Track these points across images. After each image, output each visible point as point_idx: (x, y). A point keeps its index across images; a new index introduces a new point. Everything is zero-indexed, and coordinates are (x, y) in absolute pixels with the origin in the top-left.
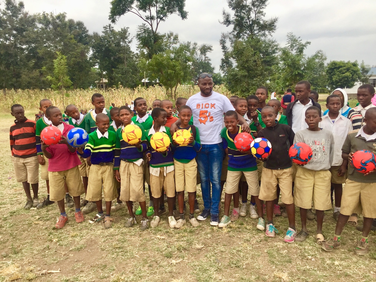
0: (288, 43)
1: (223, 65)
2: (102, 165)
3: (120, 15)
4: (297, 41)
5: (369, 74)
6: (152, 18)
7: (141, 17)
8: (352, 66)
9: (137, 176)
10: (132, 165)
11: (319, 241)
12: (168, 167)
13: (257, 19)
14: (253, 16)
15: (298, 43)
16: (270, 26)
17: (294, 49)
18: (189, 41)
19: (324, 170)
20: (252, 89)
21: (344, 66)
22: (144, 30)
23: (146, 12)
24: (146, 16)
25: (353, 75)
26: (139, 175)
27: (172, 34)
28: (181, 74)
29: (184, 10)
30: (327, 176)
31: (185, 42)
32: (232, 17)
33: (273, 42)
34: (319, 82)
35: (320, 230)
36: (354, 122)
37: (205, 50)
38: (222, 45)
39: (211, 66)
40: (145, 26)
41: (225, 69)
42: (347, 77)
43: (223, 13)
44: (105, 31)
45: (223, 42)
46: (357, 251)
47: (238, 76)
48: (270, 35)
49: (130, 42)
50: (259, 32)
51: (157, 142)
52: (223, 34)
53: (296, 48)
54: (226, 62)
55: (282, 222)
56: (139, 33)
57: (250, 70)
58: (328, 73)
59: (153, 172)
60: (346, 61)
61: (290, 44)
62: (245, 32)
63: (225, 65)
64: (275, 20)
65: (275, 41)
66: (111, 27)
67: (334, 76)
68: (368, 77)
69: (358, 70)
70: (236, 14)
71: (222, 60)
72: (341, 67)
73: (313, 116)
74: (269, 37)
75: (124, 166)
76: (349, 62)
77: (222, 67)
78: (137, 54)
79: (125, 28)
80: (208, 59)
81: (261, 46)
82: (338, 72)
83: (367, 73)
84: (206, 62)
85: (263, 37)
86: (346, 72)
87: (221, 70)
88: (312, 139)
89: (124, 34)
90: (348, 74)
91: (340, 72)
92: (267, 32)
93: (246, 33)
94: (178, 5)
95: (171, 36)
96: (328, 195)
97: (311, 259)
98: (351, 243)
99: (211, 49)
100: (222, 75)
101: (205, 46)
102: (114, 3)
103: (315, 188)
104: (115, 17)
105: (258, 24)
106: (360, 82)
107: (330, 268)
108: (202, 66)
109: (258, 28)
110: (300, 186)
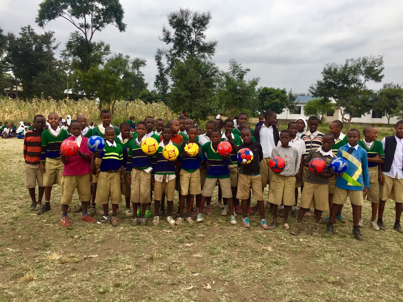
0: (231, 69)
1: (157, 82)
2: (110, 172)
3: (50, 19)
4: (238, 67)
5: (296, 101)
6: (86, 26)
7: (74, 24)
8: (281, 93)
9: (146, 181)
10: (142, 172)
11: (286, 228)
12: (170, 175)
13: (197, 40)
14: (193, 36)
15: (239, 70)
16: (209, 49)
17: (236, 75)
18: (121, 53)
19: (291, 176)
20: (195, 110)
21: (274, 93)
22: (76, 38)
23: (78, 19)
24: (80, 24)
25: (282, 102)
26: (148, 181)
27: (102, 44)
28: (121, 89)
29: (122, 21)
30: (293, 180)
31: (117, 54)
32: (173, 36)
33: (212, 65)
34: (250, 106)
35: (286, 221)
36: (306, 143)
37: (138, 64)
38: (157, 61)
39: (144, 82)
40: (78, 34)
41: (159, 86)
42: (277, 103)
43: (163, 30)
44: (22, 33)
45: (158, 58)
46: (313, 233)
47: (181, 96)
48: (210, 57)
49: (54, 48)
50: (199, 53)
51: (170, 153)
52: (159, 50)
53: (237, 74)
54: (161, 79)
55: (256, 218)
56: (70, 41)
57: (193, 91)
58: (260, 98)
59: (158, 179)
60: (276, 88)
61: (232, 70)
62: (184, 51)
63: (160, 82)
64: (215, 44)
65: (213, 64)
66: (30, 29)
67: (266, 101)
68: (294, 104)
69: (286, 97)
70: (177, 33)
71: (157, 76)
72: (271, 93)
73: (286, 137)
74: (209, 59)
75: (136, 173)
76: (278, 89)
77: (156, 84)
78: (60, 61)
79: (50, 33)
80: (141, 74)
81: (201, 67)
82: (269, 97)
83: (294, 101)
84: (139, 77)
85: (203, 59)
86: (276, 98)
87: (155, 87)
88: (285, 154)
89: (47, 38)
90: (277, 100)
91: (271, 98)
92: (206, 54)
93: (185, 53)
94: (116, 16)
95: (101, 46)
96: (294, 194)
97: (284, 239)
98: (307, 229)
99: (144, 64)
100: (158, 92)
101: (138, 60)
102: (44, 6)
103: (285, 190)
104: (43, 20)
105: (198, 45)
106: (287, 109)
107: (297, 243)
108: (135, 81)
109: (198, 49)
110: (274, 188)
